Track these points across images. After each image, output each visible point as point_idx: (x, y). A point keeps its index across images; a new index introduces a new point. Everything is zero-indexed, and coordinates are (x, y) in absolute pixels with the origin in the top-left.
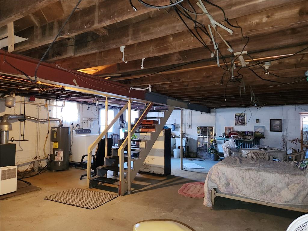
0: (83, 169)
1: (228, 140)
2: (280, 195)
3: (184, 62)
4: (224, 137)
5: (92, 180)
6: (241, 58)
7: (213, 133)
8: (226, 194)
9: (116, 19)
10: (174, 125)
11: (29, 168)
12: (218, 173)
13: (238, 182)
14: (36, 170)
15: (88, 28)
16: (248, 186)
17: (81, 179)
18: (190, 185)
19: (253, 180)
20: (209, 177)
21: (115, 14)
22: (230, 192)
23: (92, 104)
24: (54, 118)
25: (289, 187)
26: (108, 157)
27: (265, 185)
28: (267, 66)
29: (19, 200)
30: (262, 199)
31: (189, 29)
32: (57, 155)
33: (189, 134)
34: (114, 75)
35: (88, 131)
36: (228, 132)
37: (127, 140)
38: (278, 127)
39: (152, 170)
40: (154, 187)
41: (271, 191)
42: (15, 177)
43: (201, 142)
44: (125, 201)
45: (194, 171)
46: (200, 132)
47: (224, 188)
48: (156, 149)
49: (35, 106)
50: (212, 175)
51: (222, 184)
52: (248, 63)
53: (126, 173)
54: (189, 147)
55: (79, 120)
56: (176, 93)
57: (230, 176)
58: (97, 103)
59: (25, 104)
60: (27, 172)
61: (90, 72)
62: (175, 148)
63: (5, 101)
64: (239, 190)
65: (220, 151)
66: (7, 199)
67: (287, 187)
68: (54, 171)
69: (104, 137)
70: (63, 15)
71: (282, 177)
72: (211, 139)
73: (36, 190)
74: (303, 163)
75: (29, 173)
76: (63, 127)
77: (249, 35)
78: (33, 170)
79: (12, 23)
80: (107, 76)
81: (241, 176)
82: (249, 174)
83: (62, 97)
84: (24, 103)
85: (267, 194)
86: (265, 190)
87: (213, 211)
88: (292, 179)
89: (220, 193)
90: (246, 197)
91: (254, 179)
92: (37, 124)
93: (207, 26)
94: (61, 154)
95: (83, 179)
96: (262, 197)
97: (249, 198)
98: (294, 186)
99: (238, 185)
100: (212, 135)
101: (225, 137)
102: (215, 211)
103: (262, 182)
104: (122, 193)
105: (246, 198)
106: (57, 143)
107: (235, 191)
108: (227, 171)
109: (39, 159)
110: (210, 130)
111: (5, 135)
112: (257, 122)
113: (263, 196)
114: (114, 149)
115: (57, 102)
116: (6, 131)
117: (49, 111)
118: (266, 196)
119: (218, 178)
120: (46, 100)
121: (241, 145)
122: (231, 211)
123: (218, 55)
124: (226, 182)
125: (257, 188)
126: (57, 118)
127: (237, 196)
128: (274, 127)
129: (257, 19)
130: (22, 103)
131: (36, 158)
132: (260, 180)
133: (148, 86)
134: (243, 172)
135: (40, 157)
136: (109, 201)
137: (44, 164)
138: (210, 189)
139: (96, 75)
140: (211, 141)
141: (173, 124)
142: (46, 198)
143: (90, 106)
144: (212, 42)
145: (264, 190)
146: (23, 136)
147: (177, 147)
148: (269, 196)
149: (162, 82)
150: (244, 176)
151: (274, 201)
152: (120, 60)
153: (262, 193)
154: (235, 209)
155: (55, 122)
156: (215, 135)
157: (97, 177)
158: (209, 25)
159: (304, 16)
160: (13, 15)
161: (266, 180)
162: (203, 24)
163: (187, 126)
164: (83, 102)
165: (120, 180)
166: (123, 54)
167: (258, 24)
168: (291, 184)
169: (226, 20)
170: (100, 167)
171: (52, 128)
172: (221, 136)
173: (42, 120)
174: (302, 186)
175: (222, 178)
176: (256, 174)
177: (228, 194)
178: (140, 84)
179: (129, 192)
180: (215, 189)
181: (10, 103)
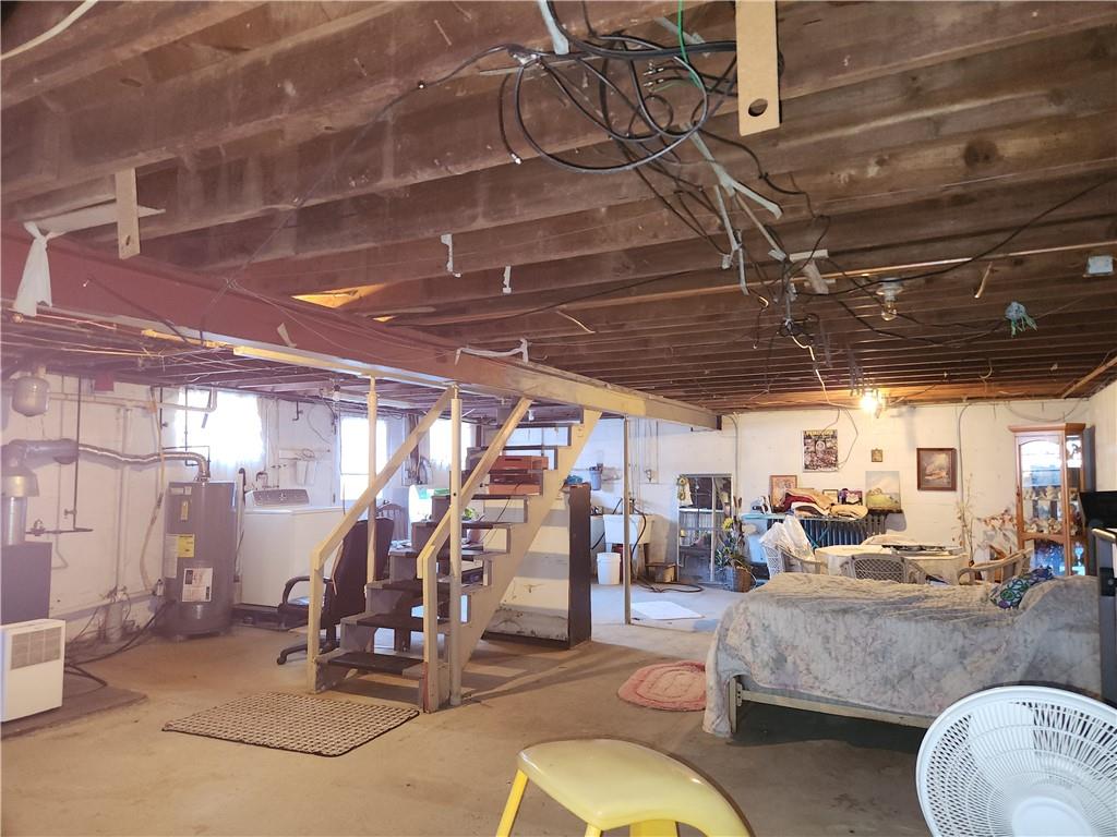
0: (283, 631)
1: (781, 521)
2: (939, 690)
3: (639, 276)
4: (767, 509)
5: (326, 661)
6: (811, 269)
7: (730, 497)
8: (774, 692)
9: (449, 168)
10: (598, 469)
11: (90, 628)
12: (749, 625)
13: (812, 651)
14: (115, 635)
15: (362, 186)
16: (841, 663)
17: (282, 661)
18: (658, 672)
19: (857, 643)
20: (719, 640)
21: (449, 154)
22: (786, 686)
23: (314, 399)
24: (179, 450)
25: (965, 662)
26: (379, 585)
27: (894, 658)
28: (889, 292)
29: (76, 734)
30: (884, 702)
31: (657, 194)
32: (189, 582)
33: (649, 500)
34: (412, 311)
35: (298, 496)
36: (779, 494)
37: (448, 522)
38: (944, 474)
39: (529, 627)
40: (538, 681)
41: (913, 678)
42: (58, 658)
43: (692, 529)
44: (444, 728)
45: (671, 626)
46: (688, 493)
47: (767, 672)
48: (543, 554)
49: (112, 409)
50: (730, 633)
51: (762, 661)
52: (833, 281)
53: (443, 636)
54: (651, 547)
55: (264, 458)
56: (607, 364)
57: (785, 634)
58: (336, 397)
59: (79, 401)
60: (84, 642)
61: (330, 300)
62: (604, 550)
63: (15, 391)
64: (816, 678)
65: (756, 558)
66: (32, 733)
67: (961, 663)
68: (179, 637)
69: (364, 517)
70: (280, 142)
71: (943, 632)
72: (726, 517)
73: (130, 703)
74: (1010, 589)
75: (90, 646)
76: (211, 481)
77: (829, 210)
78: (102, 636)
79: (133, 173)
80: (385, 313)
81: (819, 634)
82: (846, 625)
83: (212, 378)
84: (77, 398)
85: (902, 687)
86: (894, 675)
87: (731, 748)
88: (974, 637)
89: (757, 689)
90: (836, 698)
91: (861, 640)
92: (119, 471)
93: (712, 189)
94: (205, 577)
95: (287, 664)
96: (884, 697)
97: (846, 704)
98: (982, 661)
99: (813, 661)
100: (729, 504)
101: (770, 511)
102: (741, 748)
103: (886, 648)
104: (433, 701)
105: (837, 702)
106: (192, 540)
107: (803, 681)
108: (775, 619)
109: (125, 598)
110: (720, 485)
111: (12, 511)
112: (874, 460)
113: (890, 692)
114: (398, 557)
115: (190, 393)
116: (17, 499)
117: (163, 425)
118: (896, 694)
119: (749, 641)
120: (152, 389)
121: (826, 535)
122: (790, 748)
123: (741, 261)
124: (774, 655)
125: (870, 670)
126: (189, 450)
127: (810, 698)
128: (931, 475)
129: (851, 167)
130: (66, 399)
131: (113, 593)
132: (877, 645)
133: (519, 344)
134: (827, 621)
135: (128, 591)
136: (389, 730)
137: (141, 615)
138: (723, 679)
139: (348, 309)
140: (724, 527)
141: (594, 468)
142: (171, 728)
143: (302, 406)
144: (722, 228)
145: (890, 676)
146: (70, 516)
147: (609, 547)
148: (906, 692)
149: (566, 331)
150: (829, 634)
151: (920, 708)
152: (440, 267)
153: (886, 684)
154: (802, 739)
155: (181, 465)
156: (739, 503)
157: (339, 652)
158: (716, 188)
159: (979, 165)
160: (143, 151)
161: (896, 642)
162: (699, 183)
163: (643, 475)
164: (278, 393)
165: (426, 660)
166: (450, 250)
167: (852, 181)
168: (973, 652)
169: (764, 177)
170: (352, 619)
171: (173, 485)
172: (759, 508)
173: (136, 457)
174: (1007, 658)
175: (762, 640)
176: (867, 625)
177: (783, 694)
178: (494, 337)
179: (455, 700)
180: (739, 679)
181: (31, 402)
